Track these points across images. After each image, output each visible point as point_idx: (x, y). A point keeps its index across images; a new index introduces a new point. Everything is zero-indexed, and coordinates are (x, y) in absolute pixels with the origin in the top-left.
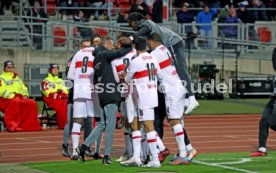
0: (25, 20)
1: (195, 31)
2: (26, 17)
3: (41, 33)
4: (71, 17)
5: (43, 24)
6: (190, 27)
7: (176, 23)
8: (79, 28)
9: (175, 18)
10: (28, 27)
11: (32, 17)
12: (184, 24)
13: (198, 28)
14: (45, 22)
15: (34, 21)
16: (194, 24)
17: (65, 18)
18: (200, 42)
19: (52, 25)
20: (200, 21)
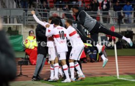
0: (39, 11)
1: (122, 15)
2: (39, 9)
3: (47, 17)
4: (61, 9)
5: (48, 12)
6: (120, 13)
7: (113, 11)
8: (65, 14)
9: (112, 8)
10: (40, 14)
11: (42, 9)
12: (117, 12)
13: (124, 13)
14: (49, 11)
15: (43, 11)
16: (122, 11)
17: (58, 9)
18: (125, 20)
19: (52, 13)
20: (125, 10)
